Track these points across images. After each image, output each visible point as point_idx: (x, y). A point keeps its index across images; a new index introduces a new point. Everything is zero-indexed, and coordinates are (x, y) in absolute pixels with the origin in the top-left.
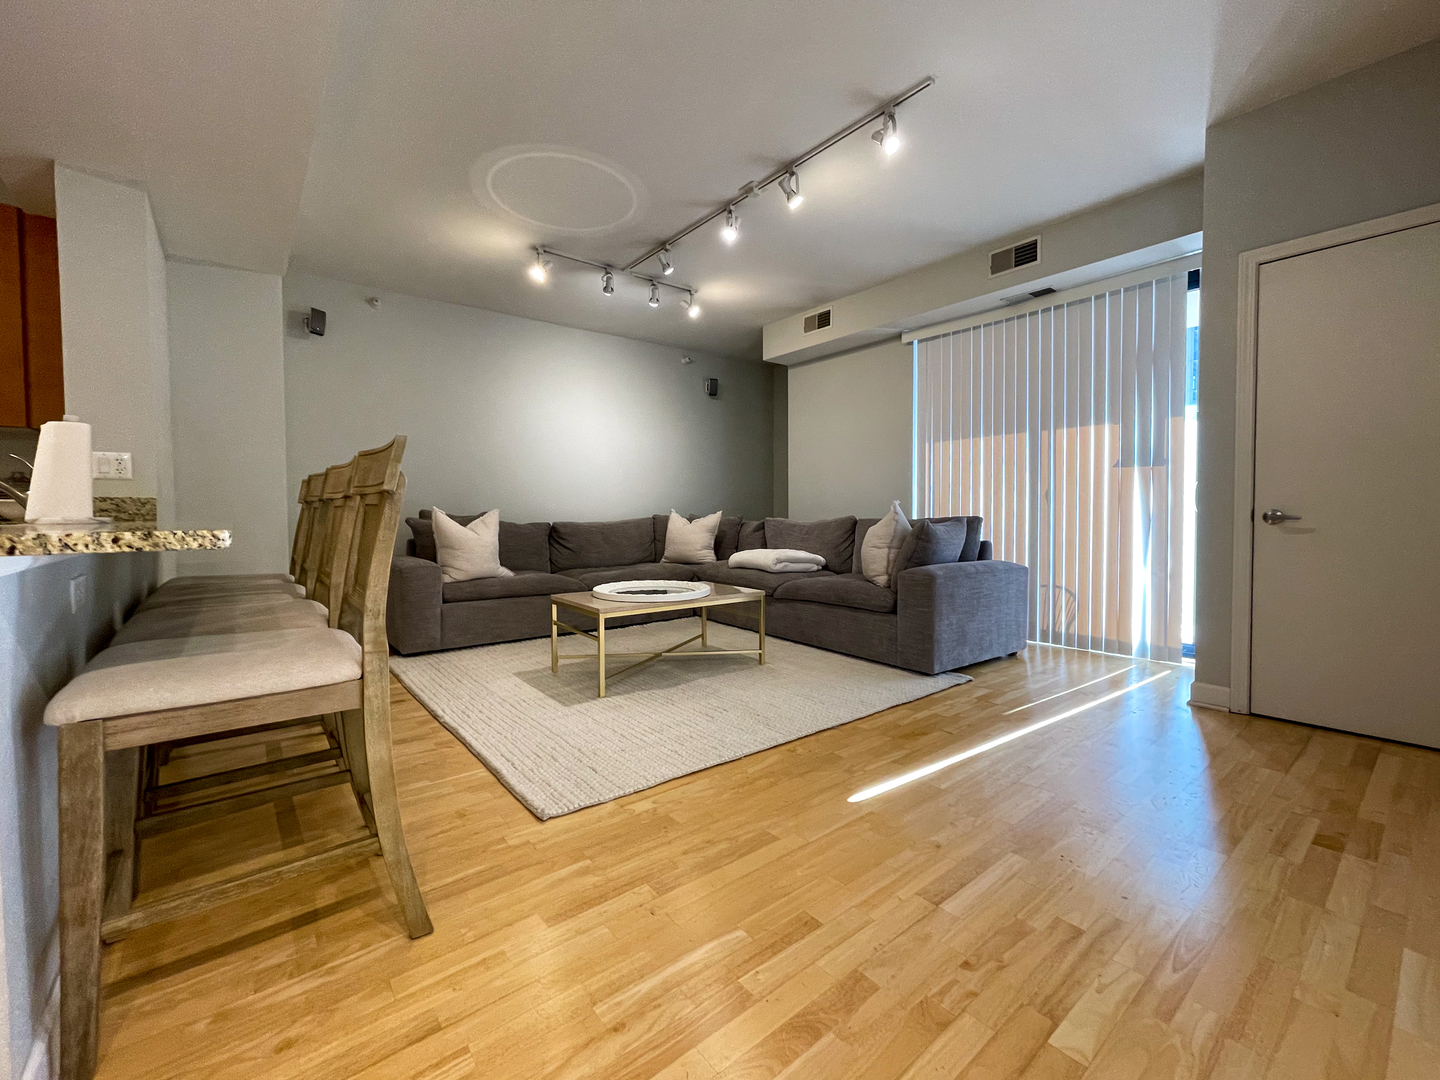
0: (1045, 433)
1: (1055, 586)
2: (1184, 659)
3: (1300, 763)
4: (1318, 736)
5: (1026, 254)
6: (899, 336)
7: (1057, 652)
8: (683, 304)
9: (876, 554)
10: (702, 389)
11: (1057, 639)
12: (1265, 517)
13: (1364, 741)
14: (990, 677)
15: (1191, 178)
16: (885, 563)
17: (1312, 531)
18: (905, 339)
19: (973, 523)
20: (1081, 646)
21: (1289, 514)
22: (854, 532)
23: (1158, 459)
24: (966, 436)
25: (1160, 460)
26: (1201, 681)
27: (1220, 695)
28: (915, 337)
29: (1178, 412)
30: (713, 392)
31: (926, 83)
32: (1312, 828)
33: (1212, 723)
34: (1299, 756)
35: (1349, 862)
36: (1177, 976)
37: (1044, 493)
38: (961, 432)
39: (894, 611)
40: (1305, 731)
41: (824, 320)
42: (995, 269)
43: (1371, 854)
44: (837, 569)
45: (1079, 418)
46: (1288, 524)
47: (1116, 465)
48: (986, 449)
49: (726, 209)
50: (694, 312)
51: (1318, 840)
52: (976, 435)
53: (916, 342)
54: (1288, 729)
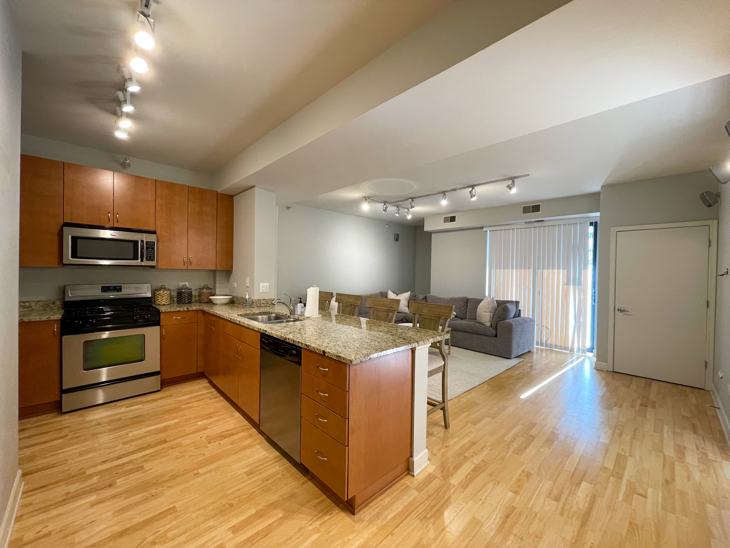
0: (539, 270)
1: (542, 326)
2: (587, 353)
3: (632, 385)
4: (634, 378)
5: (536, 208)
6: (482, 228)
7: (542, 350)
8: (405, 214)
9: (484, 314)
10: (392, 238)
11: (542, 344)
12: (618, 310)
13: (647, 380)
14: (526, 359)
15: (597, 194)
16: (489, 318)
17: (632, 315)
18: (484, 229)
19: (517, 303)
20: (550, 348)
21: (625, 309)
22: (467, 303)
23: (578, 283)
24: (508, 268)
25: (580, 284)
26: (599, 361)
27: (603, 365)
28: (488, 230)
29: (586, 268)
30: (397, 240)
31: (528, 175)
32: (639, 402)
33: (604, 375)
34: (631, 383)
35: (649, 409)
36: (619, 431)
37: (538, 292)
38: (506, 267)
39: (496, 336)
40: (630, 377)
41: (453, 219)
42: (524, 212)
43: (654, 407)
44: (460, 317)
45: (551, 266)
46: (625, 312)
47: (565, 284)
48: (516, 276)
49: (444, 193)
50: (409, 217)
51: (641, 405)
52: (512, 268)
53: (488, 231)
54: (625, 376)
